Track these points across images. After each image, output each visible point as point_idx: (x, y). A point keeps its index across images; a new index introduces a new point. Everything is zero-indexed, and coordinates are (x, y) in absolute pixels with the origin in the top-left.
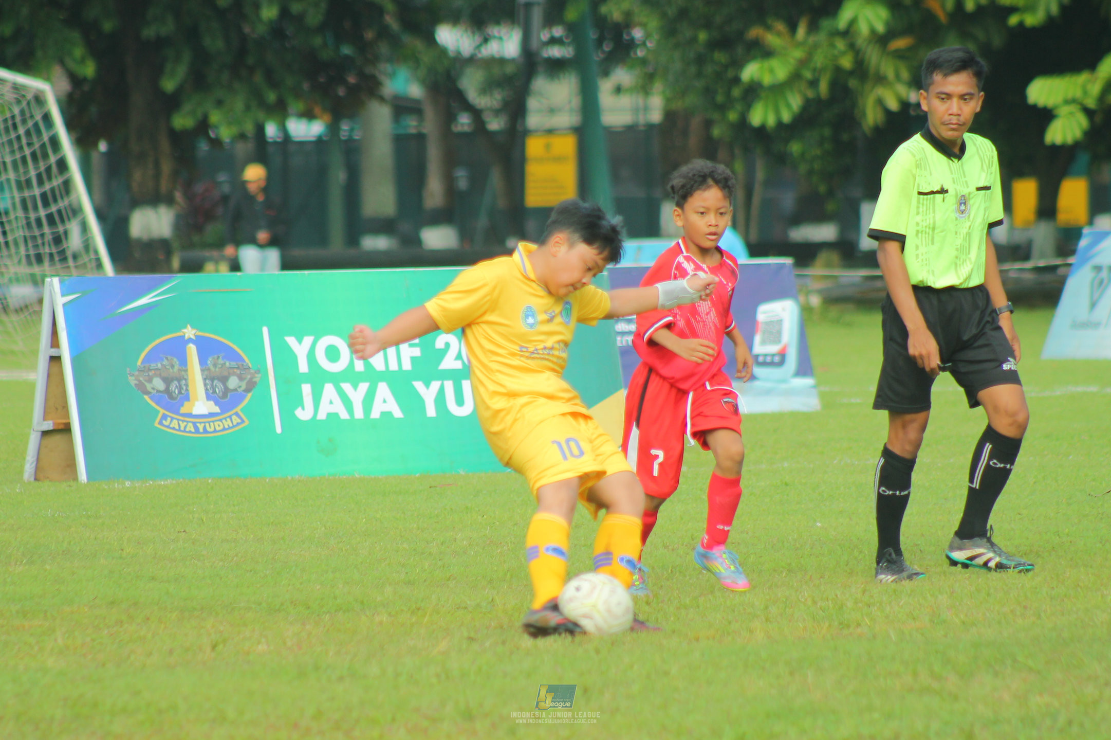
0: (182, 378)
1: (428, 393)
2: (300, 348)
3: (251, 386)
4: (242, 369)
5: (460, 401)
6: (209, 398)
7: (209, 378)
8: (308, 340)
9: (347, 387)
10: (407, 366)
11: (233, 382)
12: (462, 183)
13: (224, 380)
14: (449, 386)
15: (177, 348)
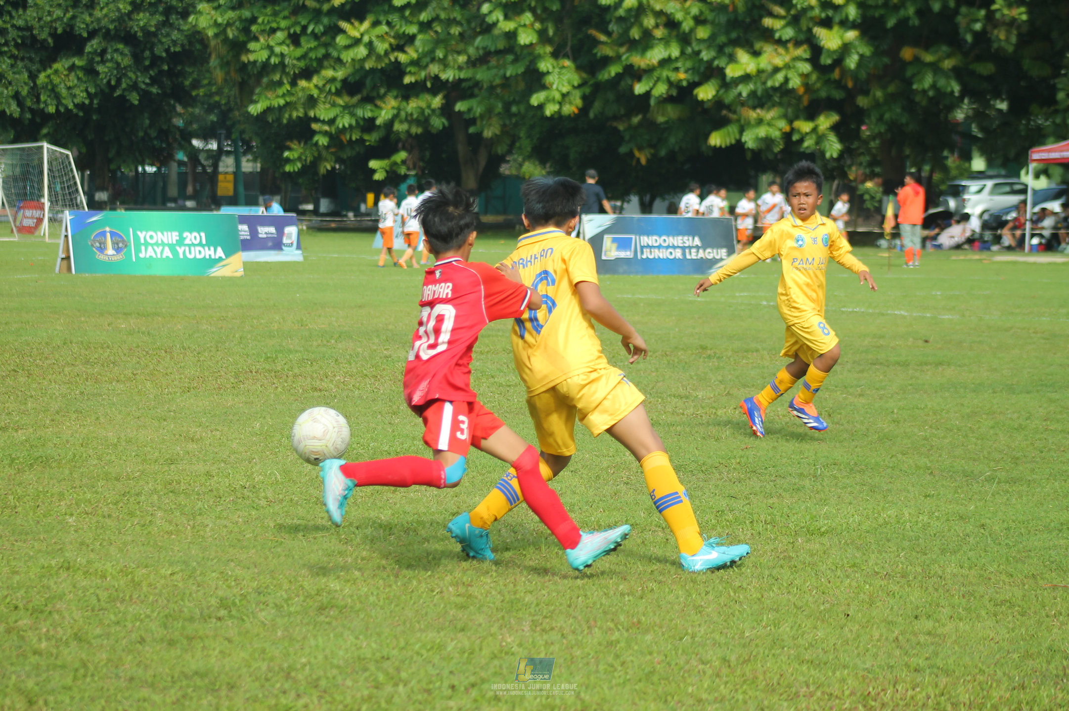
0: (105, 243)
1: (180, 250)
2: (141, 235)
3: (126, 246)
4: (123, 241)
5: (190, 252)
6: (113, 248)
7: (113, 243)
8: (144, 233)
9: (155, 248)
10: (175, 242)
11: (121, 245)
12: (198, 188)
13: (118, 244)
14: (187, 249)
15: (104, 234)
